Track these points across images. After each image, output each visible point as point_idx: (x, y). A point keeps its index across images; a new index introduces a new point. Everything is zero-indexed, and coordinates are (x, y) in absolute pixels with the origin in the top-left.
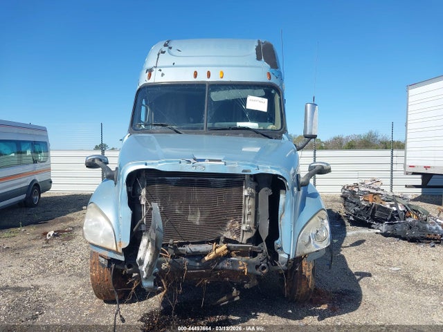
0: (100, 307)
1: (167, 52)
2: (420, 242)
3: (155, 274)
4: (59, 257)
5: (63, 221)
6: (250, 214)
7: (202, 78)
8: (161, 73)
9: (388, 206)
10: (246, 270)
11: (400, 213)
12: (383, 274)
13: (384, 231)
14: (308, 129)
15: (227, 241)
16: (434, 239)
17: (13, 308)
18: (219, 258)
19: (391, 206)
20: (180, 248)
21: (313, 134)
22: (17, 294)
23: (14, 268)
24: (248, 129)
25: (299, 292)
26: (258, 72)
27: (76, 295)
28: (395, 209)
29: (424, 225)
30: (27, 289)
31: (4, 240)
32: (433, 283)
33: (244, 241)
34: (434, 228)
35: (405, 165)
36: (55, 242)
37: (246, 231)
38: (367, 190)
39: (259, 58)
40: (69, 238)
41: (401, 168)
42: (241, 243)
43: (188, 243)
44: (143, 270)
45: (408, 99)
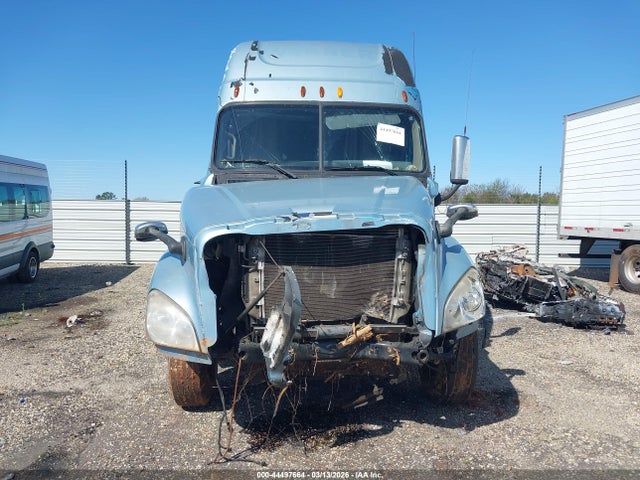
0: (181, 416)
1: (257, 58)
2: (590, 328)
3: (286, 363)
4: (96, 352)
5: (81, 302)
6: (403, 284)
7: (313, 96)
8: (252, 88)
9: (546, 281)
10: (398, 359)
11: (561, 290)
12: (550, 369)
13: (541, 313)
14: (457, 171)
15: (371, 320)
16: (608, 324)
17: (55, 419)
18: (360, 344)
19: (550, 280)
20: (309, 330)
21: (463, 178)
22: (53, 401)
23: (34, 367)
24: (380, 170)
25: (456, 390)
26: (390, 91)
27: (140, 400)
28: (554, 284)
29: (596, 305)
30: (65, 394)
31: (4, 329)
32: (618, 379)
33: (395, 320)
34: (609, 309)
35: (558, 225)
36: (81, 330)
37: (398, 307)
38: (510, 259)
39: (389, 71)
40: (102, 325)
41: (553, 230)
42: (390, 323)
43: (318, 323)
44: (271, 356)
45: (565, 134)
